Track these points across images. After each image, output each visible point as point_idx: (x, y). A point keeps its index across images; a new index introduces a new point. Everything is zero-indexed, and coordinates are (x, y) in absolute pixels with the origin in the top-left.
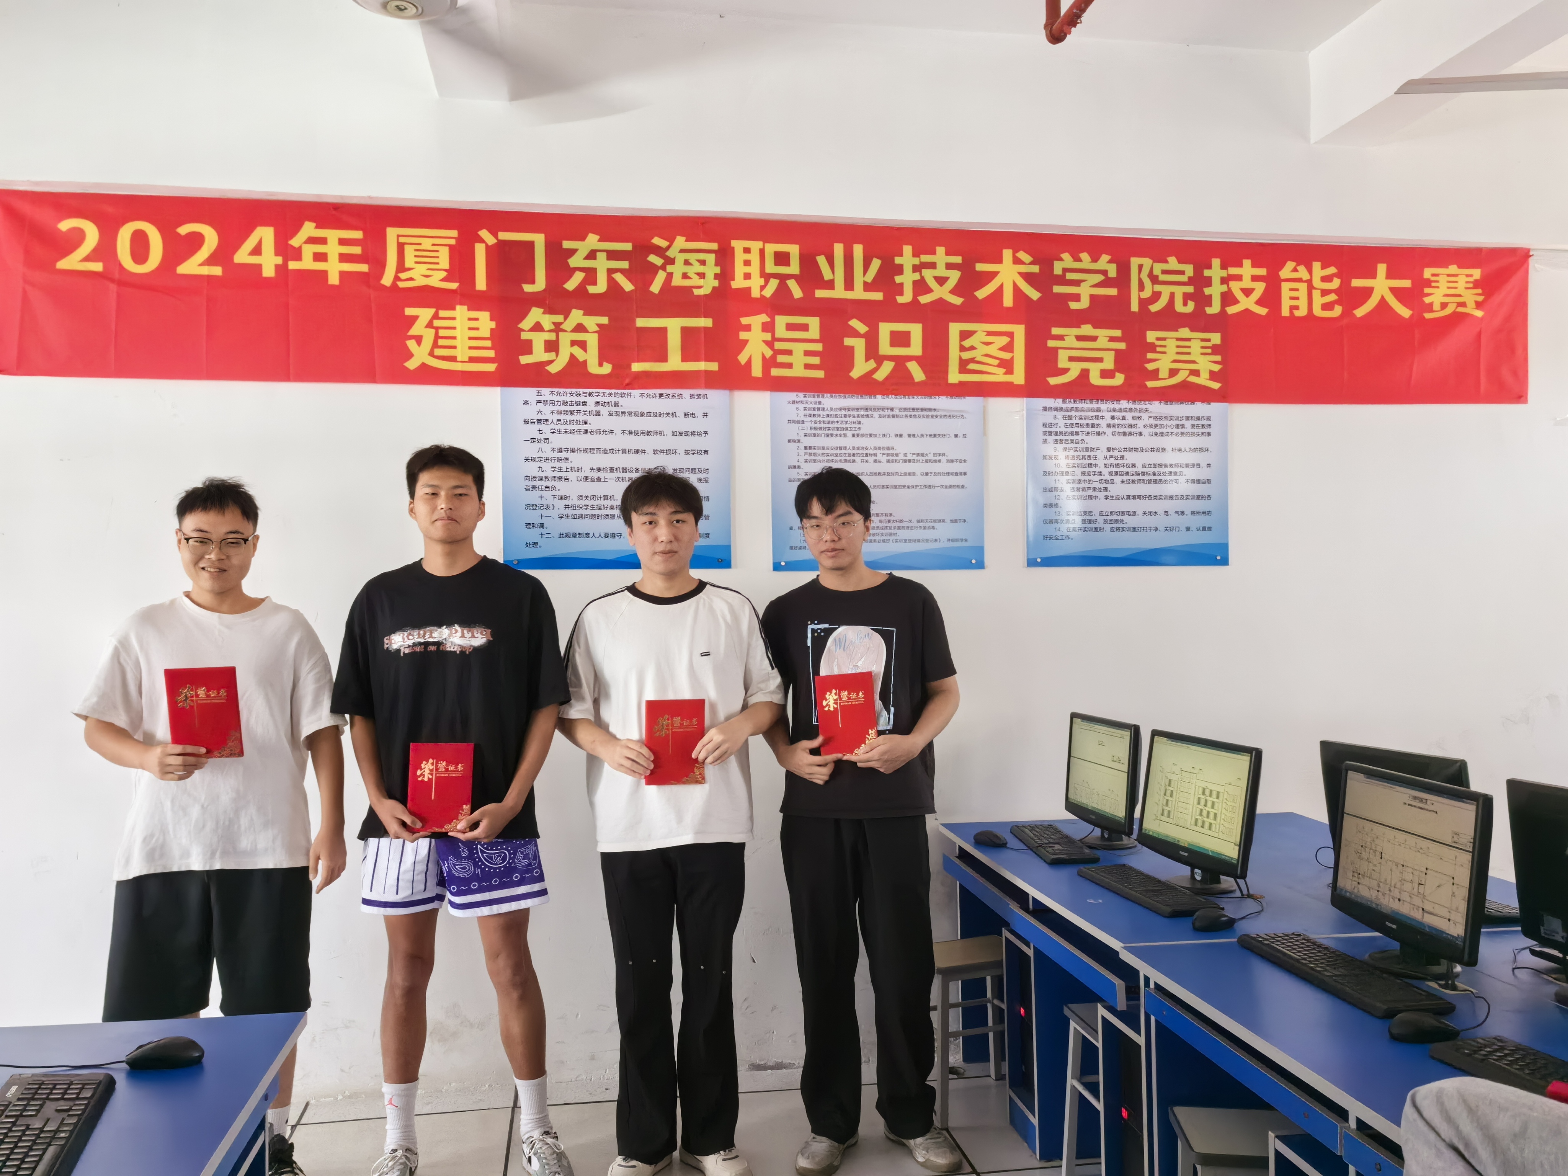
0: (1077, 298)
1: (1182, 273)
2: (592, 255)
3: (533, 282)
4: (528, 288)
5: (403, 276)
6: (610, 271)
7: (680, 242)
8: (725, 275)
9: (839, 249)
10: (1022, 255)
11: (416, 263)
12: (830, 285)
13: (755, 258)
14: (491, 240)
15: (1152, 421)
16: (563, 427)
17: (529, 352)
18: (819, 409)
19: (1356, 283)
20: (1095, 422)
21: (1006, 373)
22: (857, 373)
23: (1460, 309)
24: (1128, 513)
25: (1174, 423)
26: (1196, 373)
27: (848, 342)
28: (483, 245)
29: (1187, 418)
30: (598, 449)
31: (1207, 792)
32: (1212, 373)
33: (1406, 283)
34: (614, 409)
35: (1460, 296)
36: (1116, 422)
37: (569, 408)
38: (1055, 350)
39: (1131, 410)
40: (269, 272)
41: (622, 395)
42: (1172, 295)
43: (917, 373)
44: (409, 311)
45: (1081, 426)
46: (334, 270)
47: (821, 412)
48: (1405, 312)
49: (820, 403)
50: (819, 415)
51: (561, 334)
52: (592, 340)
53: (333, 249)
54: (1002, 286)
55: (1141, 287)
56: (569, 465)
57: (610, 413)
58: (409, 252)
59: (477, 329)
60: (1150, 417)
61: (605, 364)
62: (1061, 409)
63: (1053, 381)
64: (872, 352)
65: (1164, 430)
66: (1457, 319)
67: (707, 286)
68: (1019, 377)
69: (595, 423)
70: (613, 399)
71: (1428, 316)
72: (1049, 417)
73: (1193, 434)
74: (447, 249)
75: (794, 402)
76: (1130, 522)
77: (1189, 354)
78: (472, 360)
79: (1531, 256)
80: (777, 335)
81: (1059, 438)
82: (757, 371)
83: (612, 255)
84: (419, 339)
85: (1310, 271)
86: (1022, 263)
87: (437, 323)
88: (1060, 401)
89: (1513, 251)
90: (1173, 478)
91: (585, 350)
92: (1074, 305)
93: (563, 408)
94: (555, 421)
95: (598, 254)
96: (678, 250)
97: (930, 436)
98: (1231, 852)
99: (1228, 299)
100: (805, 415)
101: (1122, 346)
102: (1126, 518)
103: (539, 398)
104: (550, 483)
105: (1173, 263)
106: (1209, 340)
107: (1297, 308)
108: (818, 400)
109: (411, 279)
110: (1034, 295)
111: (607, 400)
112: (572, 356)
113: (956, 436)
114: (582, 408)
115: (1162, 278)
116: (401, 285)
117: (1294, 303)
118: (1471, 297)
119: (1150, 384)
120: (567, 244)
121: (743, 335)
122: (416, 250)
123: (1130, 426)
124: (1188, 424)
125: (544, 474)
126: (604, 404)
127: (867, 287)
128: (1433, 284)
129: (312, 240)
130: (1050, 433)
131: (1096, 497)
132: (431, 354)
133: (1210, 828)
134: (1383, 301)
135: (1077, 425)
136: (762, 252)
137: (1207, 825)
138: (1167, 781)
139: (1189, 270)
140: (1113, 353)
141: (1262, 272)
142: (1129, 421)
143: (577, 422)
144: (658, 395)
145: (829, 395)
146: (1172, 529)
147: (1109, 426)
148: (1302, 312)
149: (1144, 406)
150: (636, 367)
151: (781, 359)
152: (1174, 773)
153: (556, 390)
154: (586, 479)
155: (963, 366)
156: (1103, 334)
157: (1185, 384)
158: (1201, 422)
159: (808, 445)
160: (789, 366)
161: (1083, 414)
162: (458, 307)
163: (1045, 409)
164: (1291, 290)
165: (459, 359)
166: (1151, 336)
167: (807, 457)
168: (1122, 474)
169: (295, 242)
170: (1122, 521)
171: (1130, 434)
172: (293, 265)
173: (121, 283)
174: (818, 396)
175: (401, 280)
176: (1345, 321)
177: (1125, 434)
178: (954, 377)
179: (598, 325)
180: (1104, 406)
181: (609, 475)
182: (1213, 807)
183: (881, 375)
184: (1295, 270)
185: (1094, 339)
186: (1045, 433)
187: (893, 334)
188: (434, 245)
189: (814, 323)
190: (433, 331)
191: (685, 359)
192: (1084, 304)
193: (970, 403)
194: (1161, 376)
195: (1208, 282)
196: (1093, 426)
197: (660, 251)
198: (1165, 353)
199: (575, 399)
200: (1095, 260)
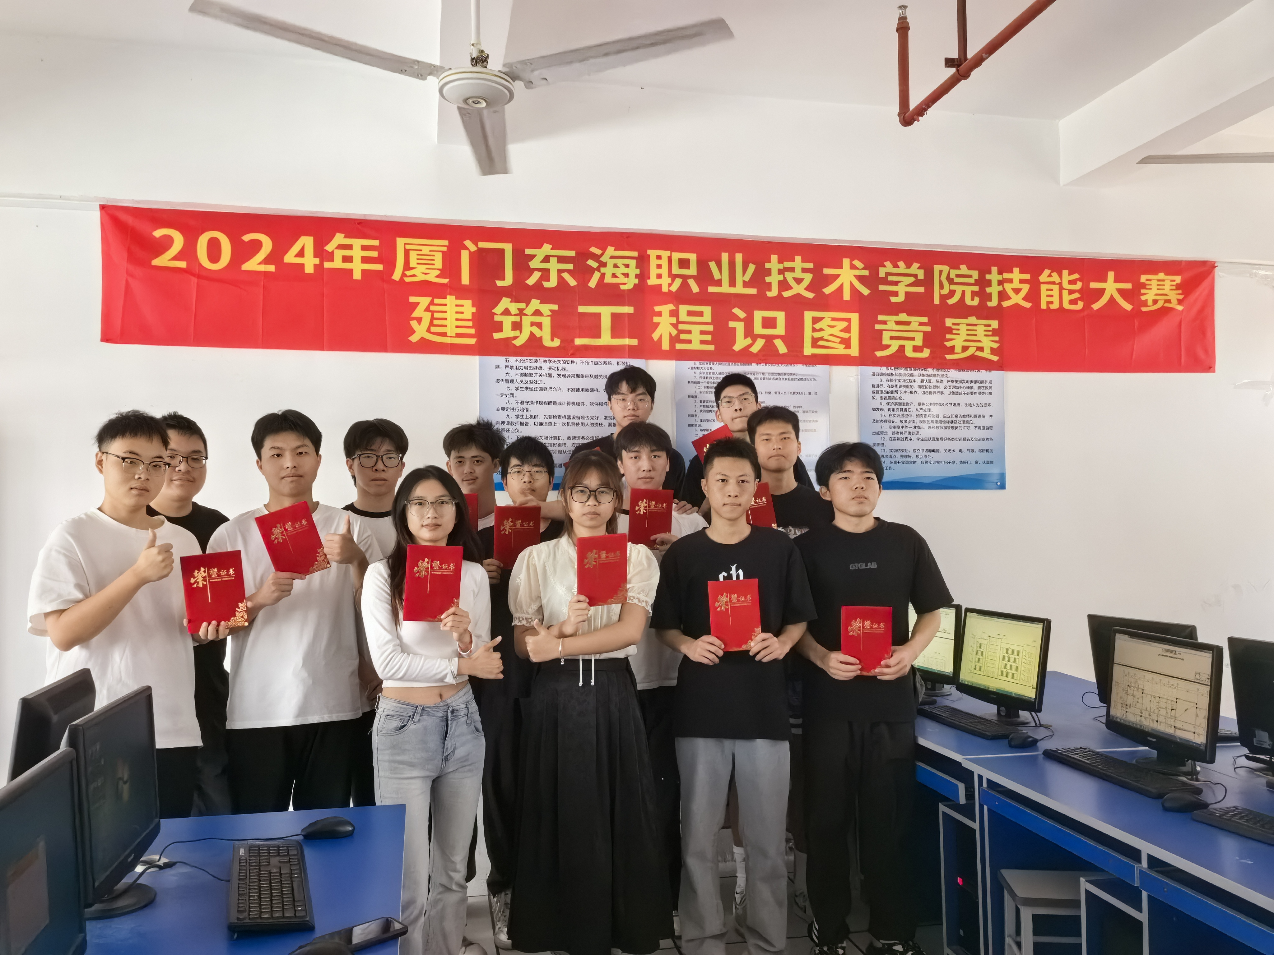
0: (896, 294)
1: (971, 276)
2: (546, 259)
3: (503, 279)
4: (499, 283)
5: (408, 273)
6: (560, 271)
7: (611, 251)
8: (643, 276)
9: (725, 257)
10: (857, 263)
11: (418, 264)
12: (719, 283)
13: (664, 262)
14: (473, 248)
15: (950, 384)
16: (524, 386)
17: (501, 330)
18: (710, 373)
19: (1093, 285)
20: (910, 384)
21: (845, 348)
22: (737, 347)
23: (1167, 305)
24: (934, 451)
25: (966, 385)
26: (981, 349)
27: (732, 324)
28: (468, 251)
29: (975, 382)
30: (550, 402)
31: (1010, 652)
32: (992, 349)
33: (1128, 286)
34: (561, 372)
35: (1166, 295)
36: (924, 384)
37: (529, 371)
38: (881, 332)
39: (935, 376)
40: (309, 269)
41: (568, 362)
42: (963, 292)
43: (782, 348)
44: (413, 299)
45: (899, 386)
46: (358, 269)
47: (712, 375)
48: (1128, 307)
49: (711, 369)
50: (711, 378)
51: (524, 317)
52: (546, 322)
53: (357, 253)
54: (842, 285)
55: (942, 286)
56: (529, 414)
57: (559, 376)
58: (413, 256)
59: (462, 313)
60: (949, 381)
61: (556, 339)
62: (885, 374)
63: (879, 354)
64: (749, 332)
65: (959, 391)
66: (1165, 311)
67: (630, 283)
68: (854, 351)
69: (548, 382)
70: (561, 365)
71: (1144, 309)
72: (876, 380)
73: (979, 393)
74: (440, 254)
75: (692, 368)
76: (935, 456)
77: (976, 335)
78: (458, 335)
79: (1216, 267)
80: (681, 320)
81: (883, 395)
82: (666, 346)
83: (561, 260)
84: (419, 320)
85: (1061, 276)
86: (858, 269)
87: (433, 308)
88: (884, 368)
89: (1204, 263)
90: (966, 425)
91: (541, 329)
92: (893, 299)
93: (525, 371)
94: (519, 381)
95: (551, 259)
96: (610, 256)
97: (791, 393)
98: (1030, 693)
99: (1003, 295)
100: (701, 378)
101: (928, 329)
102: (932, 454)
103: (507, 364)
104: (515, 427)
105: (964, 270)
106: (990, 326)
107: (1052, 303)
108: (710, 366)
109: (414, 276)
110: (865, 291)
111: (557, 365)
112: (532, 334)
113: (810, 393)
114: (538, 372)
115: (957, 280)
116: (407, 280)
117: (1050, 299)
118: (1174, 296)
119: (949, 357)
120: (528, 251)
121: (656, 319)
122: (418, 255)
123: (935, 387)
124: (976, 386)
125: (510, 420)
126: (554, 369)
127: (746, 284)
128: (1148, 287)
129: (341, 247)
130: (877, 392)
131: (911, 439)
132: (428, 330)
133: (1013, 677)
134: (1112, 300)
135: (897, 386)
136: (670, 259)
137: (1010, 675)
138: (978, 645)
139: (975, 274)
140: (922, 334)
141: (1027, 276)
142: (934, 384)
143: (535, 382)
144: (593, 362)
145: (718, 363)
146: (965, 462)
147: (919, 387)
148: (1056, 306)
149: (945, 373)
150: (578, 342)
151: (683, 336)
152: (983, 639)
153: (519, 358)
154: (541, 424)
155: (815, 343)
156: (915, 320)
157: (973, 358)
158: (984, 385)
159: (703, 400)
160: (689, 342)
161: (901, 378)
162: (448, 297)
163: (874, 374)
164: (1047, 290)
165: (449, 334)
166: (949, 322)
167: (702, 408)
168: (929, 422)
169: (329, 248)
170: (929, 457)
171: (935, 393)
172: (327, 265)
173: (199, 277)
174: (710, 364)
175: (406, 276)
176: (1086, 313)
177: (931, 393)
178: (808, 350)
179: (551, 311)
180: (915, 373)
181: (558, 421)
182: (1015, 662)
183: (755, 349)
184: (1050, 276)
185: (908, 323)
186: (873, 392)
187: (764, 319)
188: (431, 251)
189: (707, 311)
190: (430, 314)
191: (613, 336)
192: (901, 298)
193: (819, 370)
194: (956, 351)
195: (989, 282)
196: (908, 387)
197: (596, 258)
198: (959, 334)
199: (533, 365)
200: (909, 266)
